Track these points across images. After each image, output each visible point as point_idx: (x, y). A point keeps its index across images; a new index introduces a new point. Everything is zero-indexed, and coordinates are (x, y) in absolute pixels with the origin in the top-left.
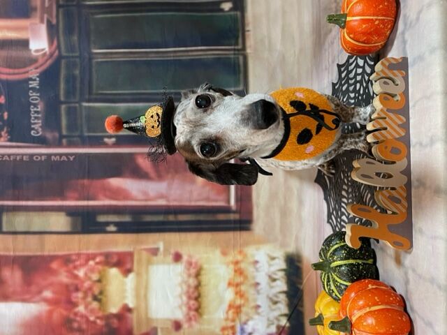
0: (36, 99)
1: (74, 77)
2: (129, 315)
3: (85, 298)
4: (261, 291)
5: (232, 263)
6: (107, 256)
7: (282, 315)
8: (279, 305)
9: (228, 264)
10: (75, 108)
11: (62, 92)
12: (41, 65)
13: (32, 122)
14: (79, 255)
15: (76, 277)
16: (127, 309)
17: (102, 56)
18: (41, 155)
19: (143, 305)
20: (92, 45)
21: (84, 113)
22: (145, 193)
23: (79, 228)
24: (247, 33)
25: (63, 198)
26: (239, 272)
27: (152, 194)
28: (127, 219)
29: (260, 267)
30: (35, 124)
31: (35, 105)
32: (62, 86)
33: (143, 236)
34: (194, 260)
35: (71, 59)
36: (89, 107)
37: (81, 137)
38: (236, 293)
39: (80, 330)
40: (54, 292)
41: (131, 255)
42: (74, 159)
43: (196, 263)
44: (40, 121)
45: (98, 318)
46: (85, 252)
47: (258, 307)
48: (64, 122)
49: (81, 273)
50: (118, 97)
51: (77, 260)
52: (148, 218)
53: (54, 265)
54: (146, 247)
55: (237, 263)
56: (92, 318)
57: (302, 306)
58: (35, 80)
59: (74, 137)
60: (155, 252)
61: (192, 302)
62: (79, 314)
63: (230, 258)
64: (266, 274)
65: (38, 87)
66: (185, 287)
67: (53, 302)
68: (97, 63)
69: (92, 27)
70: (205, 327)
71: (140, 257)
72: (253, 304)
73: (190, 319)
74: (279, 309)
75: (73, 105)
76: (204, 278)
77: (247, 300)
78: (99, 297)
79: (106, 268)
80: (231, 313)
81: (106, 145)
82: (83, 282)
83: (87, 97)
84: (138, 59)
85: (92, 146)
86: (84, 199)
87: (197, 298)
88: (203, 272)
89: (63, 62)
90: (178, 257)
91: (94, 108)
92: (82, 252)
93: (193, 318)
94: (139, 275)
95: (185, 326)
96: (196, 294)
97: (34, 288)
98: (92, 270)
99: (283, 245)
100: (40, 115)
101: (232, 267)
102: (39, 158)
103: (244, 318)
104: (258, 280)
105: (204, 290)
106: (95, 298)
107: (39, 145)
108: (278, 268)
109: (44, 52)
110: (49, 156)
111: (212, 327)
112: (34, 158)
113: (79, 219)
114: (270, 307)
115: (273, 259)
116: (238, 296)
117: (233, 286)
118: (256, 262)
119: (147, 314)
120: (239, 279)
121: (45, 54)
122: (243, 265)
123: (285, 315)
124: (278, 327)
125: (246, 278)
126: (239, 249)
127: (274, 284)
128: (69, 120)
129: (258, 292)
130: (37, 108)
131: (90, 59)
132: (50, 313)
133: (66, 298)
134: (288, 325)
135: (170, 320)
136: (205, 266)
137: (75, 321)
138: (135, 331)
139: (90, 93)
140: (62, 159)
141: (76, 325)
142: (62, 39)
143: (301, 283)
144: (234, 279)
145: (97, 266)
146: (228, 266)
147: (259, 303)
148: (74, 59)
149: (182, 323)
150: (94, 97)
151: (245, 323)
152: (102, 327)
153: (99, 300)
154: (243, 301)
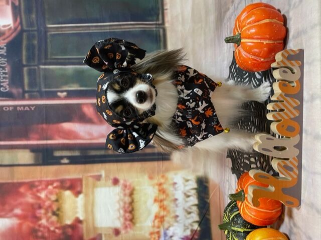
0: (4, 64)
1: (33, 46)
2: (80, 225)
3: (46, 214)
4: (179, 205)
5: (157, 184)
6: (62, 182)
7: (194, 222)
8: (192, 215)
9: (153, 186)
10: (35, 69)
11: (24, 58)
12: (8, 37)
14: (40, 182)
15: (39, 198)
16: (78, 221)
17: (54, 30)
18: (9, 106)
19: (90, 218)
20: (47, 22)
21: (42, 73)
22: (90, 134)
23: (41, 162)
24: (165, 11)
25: (28, 139)
26: (162, 191)
27: (95, 134)
28: (77, 153)
29: (178, 187)
30: (3, 82)
31: (4, 68)
32: (24, 53)
33: (88, 167)
34: (128, 184)
35: (31, 32)
36: (45, 69)
37: (40, 92)
38: (161, 207)
39: (43, 237)
40: (23, 210)
41: (80, 180)
42: (34, 109)
43: (130, 186)
44: (7, 80)
45: (57, 228)
46: (45, 179)
47: (177, 216)
48: (26, 81)
49: (43, 195)
50: (67, 61)
51: (39, 186)
52: (93, 153)
53: (22, 190)
54: (92, 174)
55: (160, 184)
56: (52, 229)
57: (209, 215)
58: (3, 49)
59: (34, 92)
60: (98, 178)
61: (127, 215)
62: (42, 226)
63: (155, 181)
64: (182, 192)
65: (5, 54)
66: (122, 204)
67: (22, 217)
68: (51, 35)
69: (46, 7)
70: (138, 232)
71: (87, 182)
72: (173, 215)
73: (126, 227)
74: (192, 217)
75: (33, 67)
76: (136, 197)
77: (168, 212)
78: (57, 212)
79: (62, 191)
80: (156, 221)
81: (59, 98)
82: (44, 202)
83: (43, 61)
84: (82, 32)
85: (48, 98)
86: (43, 139)
87: (131, 211)
88: (135, 192)
89: (25, 34)
90: (116, 182)
91: (49, 69)
92: (43, 179)
93: (128, 226)
94: (87, 195)
95: (123, 232)
96: (130, 209)
97: (7, 207)
98: (51, 193)
99: (194, 171)
100: (7, 76)
101: (157, 187)
102: (8, 109)
103: (166, 225)
104: (176, 197)
105: (136, 205)
106: (54, 214)
107: (7, 99)
108: (192, 187)
109: (10, 27)
110: (15, 107)
111: (143, 232)
112: (4, 109)
113: (41, 155)
114: (185, 216)
115: (187, 181)
116: (162, 209)
117: (158, 201)
118: (175, 183)
119: (93, 223)
120: (162, 197)
121: (10, 29)
122: (165, 186)
123: (197, 222)
124: (192, 231)
125: (167, 195)
126: (162, 174)
127: (188, 199)
128: (30, 79)
129: (177, 206)
130: (5, 70)
131: (46, 32)
132: (20, 225)
133: (32, 213)
134: (199, 229)
135: (109, 228)
136: (137, 188)
137: (39, 231)
138: (85, 237)
139: (46, 58)
140: (25, 109)
141: (40, 234)
142: (23, 16)
143: (208, 198)
144: (158, 197)
145: (54, 190)
146: (154, 187)
147: (177, 214)
148: (33, 33)
149: (120, 230)
150: (49, 61)
151: (167, 229)
152: (60, 234)
153: (57, 215)
154: (165, 213)
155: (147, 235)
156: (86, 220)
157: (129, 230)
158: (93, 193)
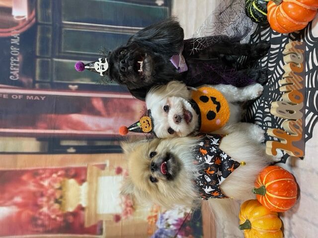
0: (17, 53)
1: (47, 39)
2: (82, 212)
3: (48, 201)
6: (67, 170)
10: (48, 62)
11: (38, 49)
12: (21, 28)
13: (12, 69)
14: (45, 170)
15: (42, 186)
16: (81, 208)
17: (70, 27)
18: (18, 95)
19: (93, 205)
20: (63, 18)
21: (54, 66)
22: (98, 126)
23: (46, 150)
25: (36, 128)
27: (103, 126)
28: (84, 143)
30: (13, 71)
31: (15, 57)
32: (38, 44)
33: (94, 156)
35: (46, 26)
36: (59, 62)
37: (51, 83)
39: (43, 225)
40: (23, 198)
41: (85, 169)
42: (45, 99)
44: (18, 69)
45: (58, 216)
46: (50, 167)
48: (38, 71)
49: (46, 183)
50: (80, 56)
51: (43, 173)
52: (99, 143)
53: (25, 178)
54: (97, 164)
56: (53, 216)
58: (16, 38)
59: (45, 82)
60: (103, 167)
62: (43, 214)
65: (18, 44)
67: (22, 206)
68: (66, 31)
69: (63, 4)
70: (137, 217)
71: (92, 171)
73: (126, 213)
75: (46, 59)
78: (60, 200)
79: (66, 179)
81: (70, 90)
82: (47, 190)
83: (57, 54)
85: (59, 90)
86: (51, 129)
89: (39, 28)
90: (119, 171)
91: (62, 63)
92: (47, 167)
93: (129, 212)
94: (90, 183)
95: (123, 218)
98: (55, 181)
100: (18, 65)
102: (17, 97)
103: (163, 210)
106: (57, 201)
107: (16, 87)
109: (24, 18)
110: (25, 95)
111: (141, 217)
112: (13, 97)
113: (47, 144)
119: (96, 210)
121: (24, 20)
124: (185, 214)
128: (42, 70)
130: (17, 59)
131: (61, 28)
132: (19, 214)
133: (33, 202)
135: (111, 214)
137: (39, 219)
139: (60, 52)
140: (35, 99)
141: (40, 222)
142: (39, 10)
145: (58, 178)
148: (48, 27)
149: (121, 216)
150: (63, 54)
151: (164, 213)
152: (61, 222)
153: (60, 203)
155: (146, 219)
156: (89, 207)
157: (129, 215)
158: (97, 181)
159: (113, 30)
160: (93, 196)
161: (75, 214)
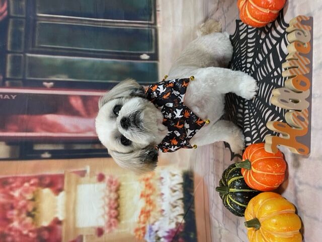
1: (20, 33)
2: (59, 227)
3: (19, 215)
4: (165, 200)
5: (144, 180)
6: (41, 178)
7: (179, 215)
8: (177, 208)
10: (20, 57)
11: (9, 44)
14: (15, 178)
15: (12, 197)
16: (57, 222)
17: (44, 19)
19: (72, 217)
20: (37, 10)
21: (27, 62)
22: (76, 127)
23: (18, 156)
24: (157, 13)
25: (5, 130)
26: (149, 186)
27: (82, 128)
28: (60, 147)
29: (164, 182)
32: (9, 39)
33: (73, 161)
34: (114, 180)
35: (18, 19)
36: (32, 57)
37: (23, 80)
38: (147, 202)
41: (62, 177)
42: (15, 98)
43: (116, 181)
45: (30, 231)
46: (21, 175)
47: (163, 211)
48: (9, 67)
49: (16, 194)
50: (56, 50)
51: (13, 183)
52: (79, 147)
54: (75, 170)
55: (147, 180)
56: (25, 232)
57: (194, 208)
59: (16, 80)
60: (83, 174)
61: (113, 211)
62: (13, 229)
63: (142, 177)
64: (169, 187)
66: (107, 200)
68: (40, 23)
70: (123, 231)
71: (70, 178)
72: (159, 209)
73: (110, 225)
74: (178, 210)
75: (18, 55)
76: (122, 192)
77: (155, 206)
78: (33, 213)
79: (40, 189)
80: (142, 217)
81: (45, 88)
82: (18, 201)
83: (31, 49)
86: (23, 131)
87: (117, 208)
88: (121, 188)
89: (11, 20)
90: (101, 178)
91: (36, 58)
92: (18, 175)
93: (113, 224)
94: (68, 193)
95: (106, 231)
96: (116, 205)
98: (27, 191)
99: (180, 166)
101: (143, 183)
103: (152, 220)
104: (163, 191)
105: (122, 201)
106: (29, 214)
108: (178, 182)
111: (128, 230)
113: (18, 148)
114: (171, 210)
115: (174, 175)
116: (148, 204)
117: (145, 197)
118: (162, 178)
119: (74, 224)
120: (148, 192)
122: (151, 181)
123: (182, 215)
124: (177, 224)
125: (154, 190)
127: (175, 194)
129: (163, 200)
131: (35, 21)
133: (2, 215)
134: (184, 222)
135: (92, 228)
136: (123, 183)
138: (64, 240)
139: (33, 46)
140: (5, 97)
141: (9, 239)
143: (193, 192)
144: (145, 191)
145: (31, 188)
146: (140, 182)
147: (163, 208)
148: (20, 20)
149: (104, 229)
150: (36, 49)
151: (153, 224)
152: (34, 238)
153: (33, 216)
154: (151, 208)
155: (132, 233)
156: (67, 220)
157: (113, 228)
158: (76, 190)
159: (93, 23)
160: (71, 207)
161: (51, 229)
